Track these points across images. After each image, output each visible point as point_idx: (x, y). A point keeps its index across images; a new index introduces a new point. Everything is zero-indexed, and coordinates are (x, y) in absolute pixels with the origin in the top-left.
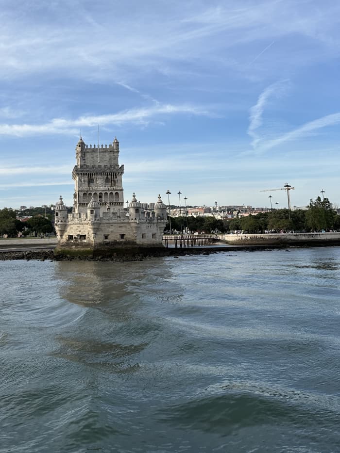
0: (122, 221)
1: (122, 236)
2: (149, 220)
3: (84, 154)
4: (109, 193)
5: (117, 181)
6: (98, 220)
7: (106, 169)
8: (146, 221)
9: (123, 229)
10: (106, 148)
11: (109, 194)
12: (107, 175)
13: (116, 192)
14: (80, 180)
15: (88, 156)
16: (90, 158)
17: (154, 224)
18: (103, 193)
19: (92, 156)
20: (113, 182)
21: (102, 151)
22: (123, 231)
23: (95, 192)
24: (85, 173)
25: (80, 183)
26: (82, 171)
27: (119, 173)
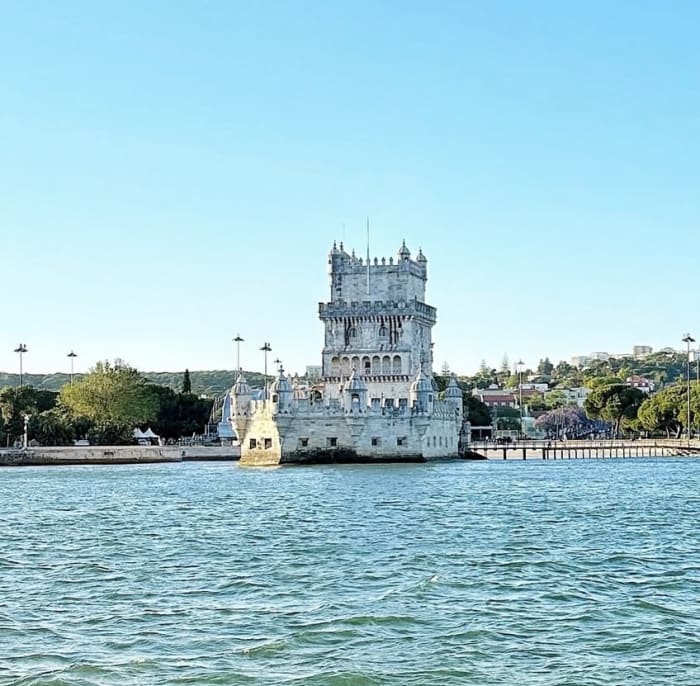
0: (332, 414)
1: (333, 441)
2: (390, 413)
3: (340, 279)
4: (381, 356)
5: (402, 332)
6: (286, 412)
7: (378, 309)
8: (384, 414)
9: (333, 429)
10: (384, 265)
11: (381, 360)
12: (382, 322)
13: (395, 354)
14: (328, 331)
15: (347, 283)
16: (352, 286)
17: (402, 419)
18: (371, 356)
19: (355, 282)
20: (393, 335)
21: (375, 270)
22: (332, 432)
23: (354, 355)
24: (339, 316)
25: (329, 337)
26: (331, 314)
27: (404, 317)
